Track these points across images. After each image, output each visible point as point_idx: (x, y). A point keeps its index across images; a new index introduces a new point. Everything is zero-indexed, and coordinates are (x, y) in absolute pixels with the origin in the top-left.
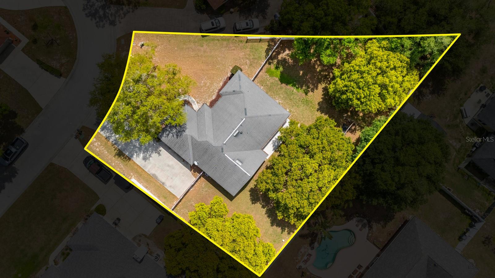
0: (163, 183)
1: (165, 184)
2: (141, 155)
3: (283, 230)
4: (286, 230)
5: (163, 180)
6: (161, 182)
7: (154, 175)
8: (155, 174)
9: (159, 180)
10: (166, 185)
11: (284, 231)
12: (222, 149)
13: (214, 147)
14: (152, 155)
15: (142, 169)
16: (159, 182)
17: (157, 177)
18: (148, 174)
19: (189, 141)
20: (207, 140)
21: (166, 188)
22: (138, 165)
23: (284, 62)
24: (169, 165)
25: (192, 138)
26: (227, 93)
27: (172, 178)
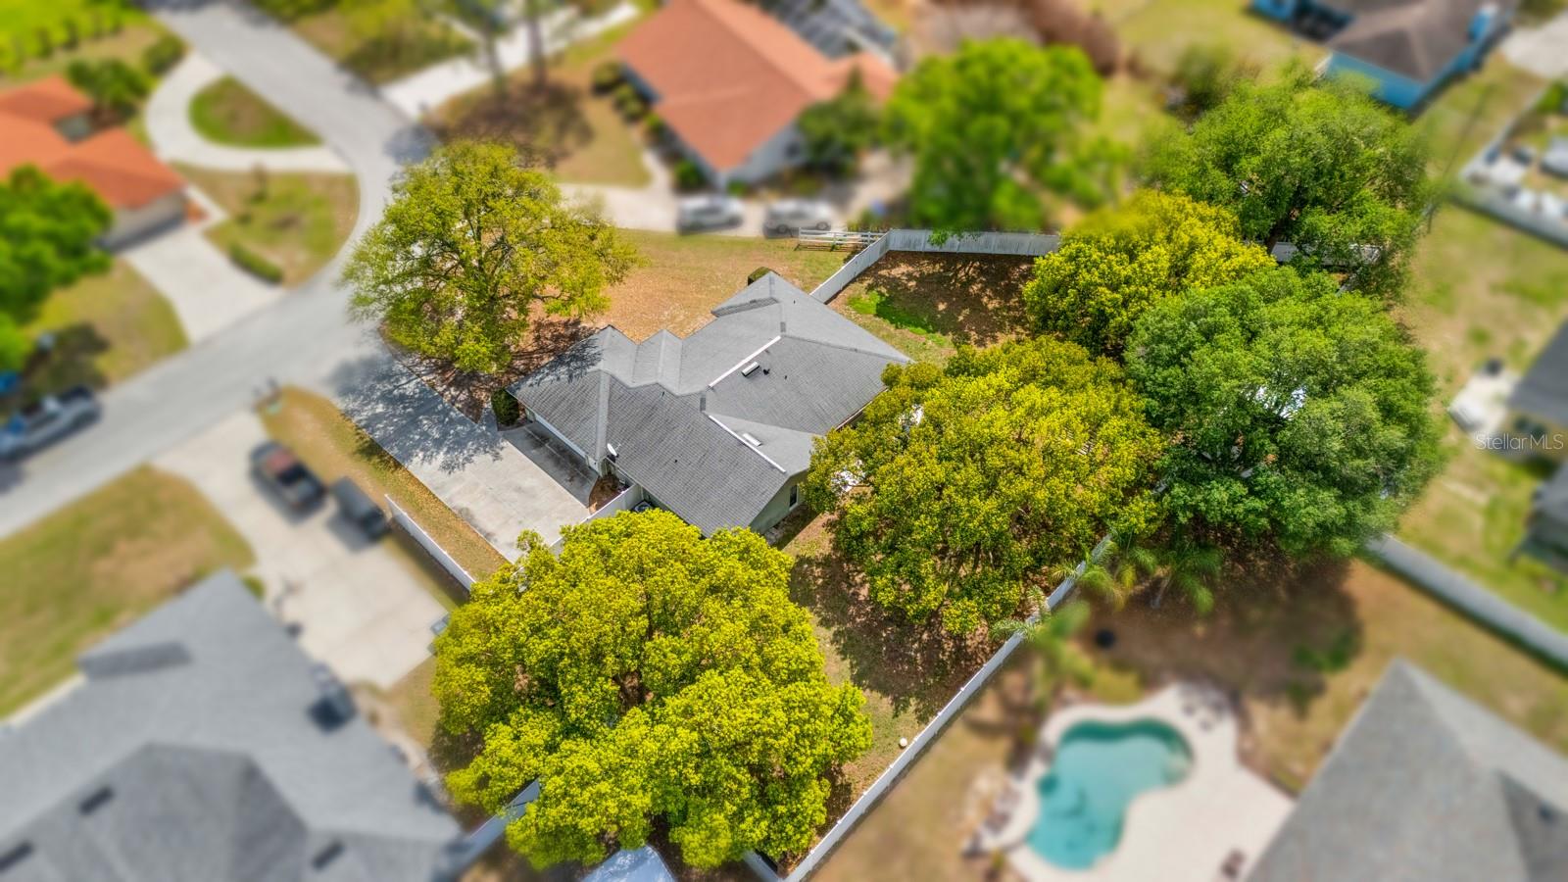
0: (488, 535)
1: (495, 537)
2: (441, 457)
3: (899, 706)
4: (912, 709)
5: (490, 527)
6: (480, 531)
7: (464, 512)
8: (467, 509)
9: (476, 527)
10: (496, 541)
11: (904, 709)
12: (703, 401)
13: (677, 397)
14: (473, 458)
15: (431, 493)
16: (474, 532)
17: (472, 516)
18: (446, 507)
19: (601, 390)
20: (659, 381)
21: (493, 549)
22: (420, 484)
23: (893, 283)
24: (520, 488)
25: (614, 380)
26: (733, 309)
27: (520, 522)
